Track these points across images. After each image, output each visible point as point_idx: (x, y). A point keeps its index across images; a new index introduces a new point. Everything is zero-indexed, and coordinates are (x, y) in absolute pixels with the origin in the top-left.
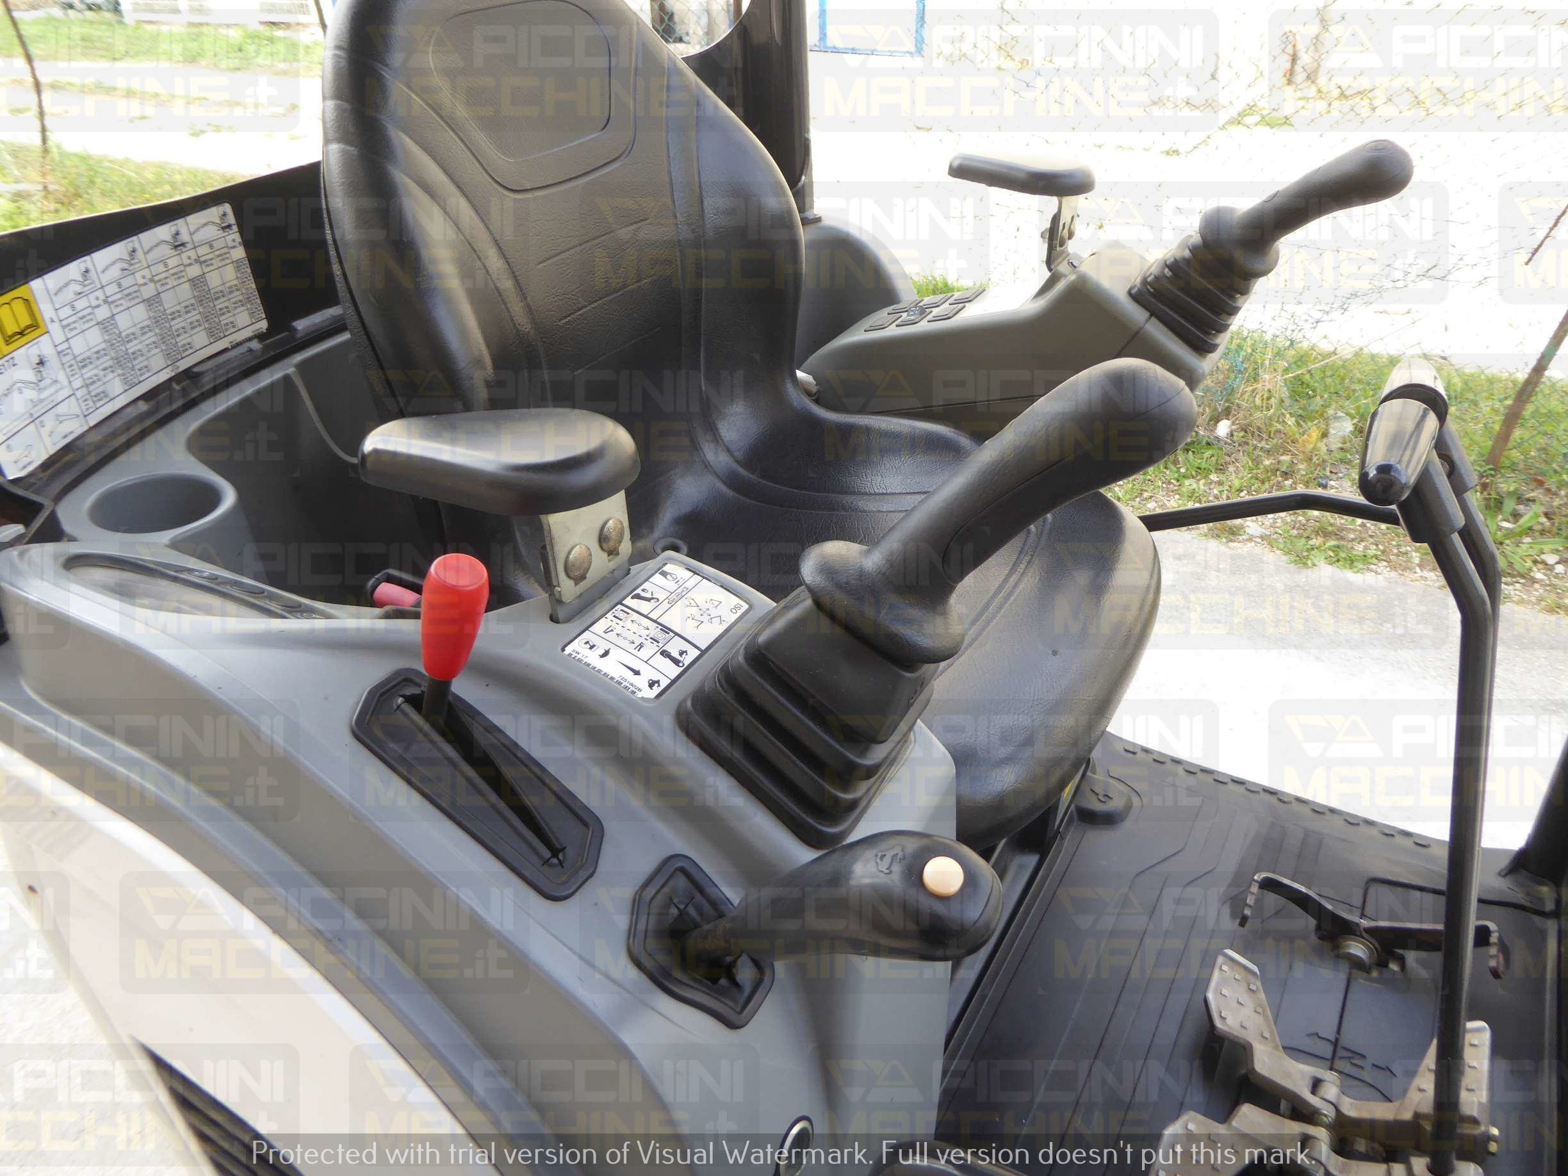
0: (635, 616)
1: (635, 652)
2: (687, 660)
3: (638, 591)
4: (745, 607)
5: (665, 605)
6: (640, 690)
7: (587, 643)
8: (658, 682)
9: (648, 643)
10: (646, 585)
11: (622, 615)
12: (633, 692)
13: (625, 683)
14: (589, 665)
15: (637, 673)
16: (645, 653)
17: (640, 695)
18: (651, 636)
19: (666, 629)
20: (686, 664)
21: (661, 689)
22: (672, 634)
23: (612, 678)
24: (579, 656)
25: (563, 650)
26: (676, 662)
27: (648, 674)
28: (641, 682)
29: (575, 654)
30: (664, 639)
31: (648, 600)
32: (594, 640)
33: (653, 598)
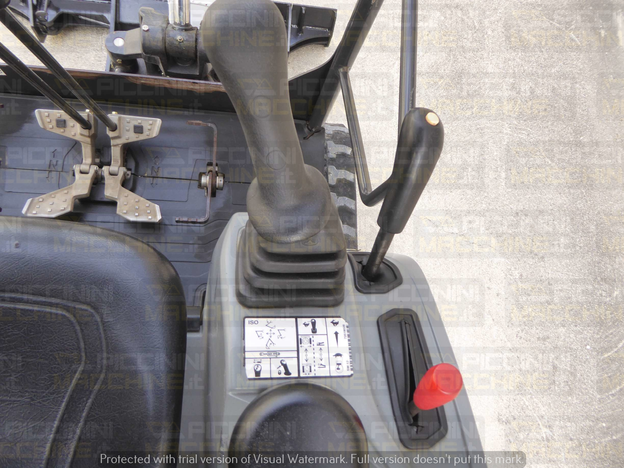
0: (302, 362)
1: (326, 344)
2: (308, 321)
3: (283, 375)
4: (247, 320)
5: (282, 355)
6: (344, 326)
7: (338, 369)
8: (332, 322)
9: (315, 343)
10: (276, 375)
11: (307, 369)
12: (347, 327)
13: (347, 333)
14: (350, 356)
15: (336, 334)
16: (322, 339)
17: (346, 324)
18: (309, 345)
19: (299, 342)
20: (310, 319)
21: (334, 319)
22: (300, 337)
23: (349, 340)
24: (349, 365)
25: (352, 375)
26: (314, 324)
27: (332, 329)
28: (339, 329)
29: (350, 368)
30: (306, 338)
31: (285, 366)
32: (334, 367)
33: (282, 364)
